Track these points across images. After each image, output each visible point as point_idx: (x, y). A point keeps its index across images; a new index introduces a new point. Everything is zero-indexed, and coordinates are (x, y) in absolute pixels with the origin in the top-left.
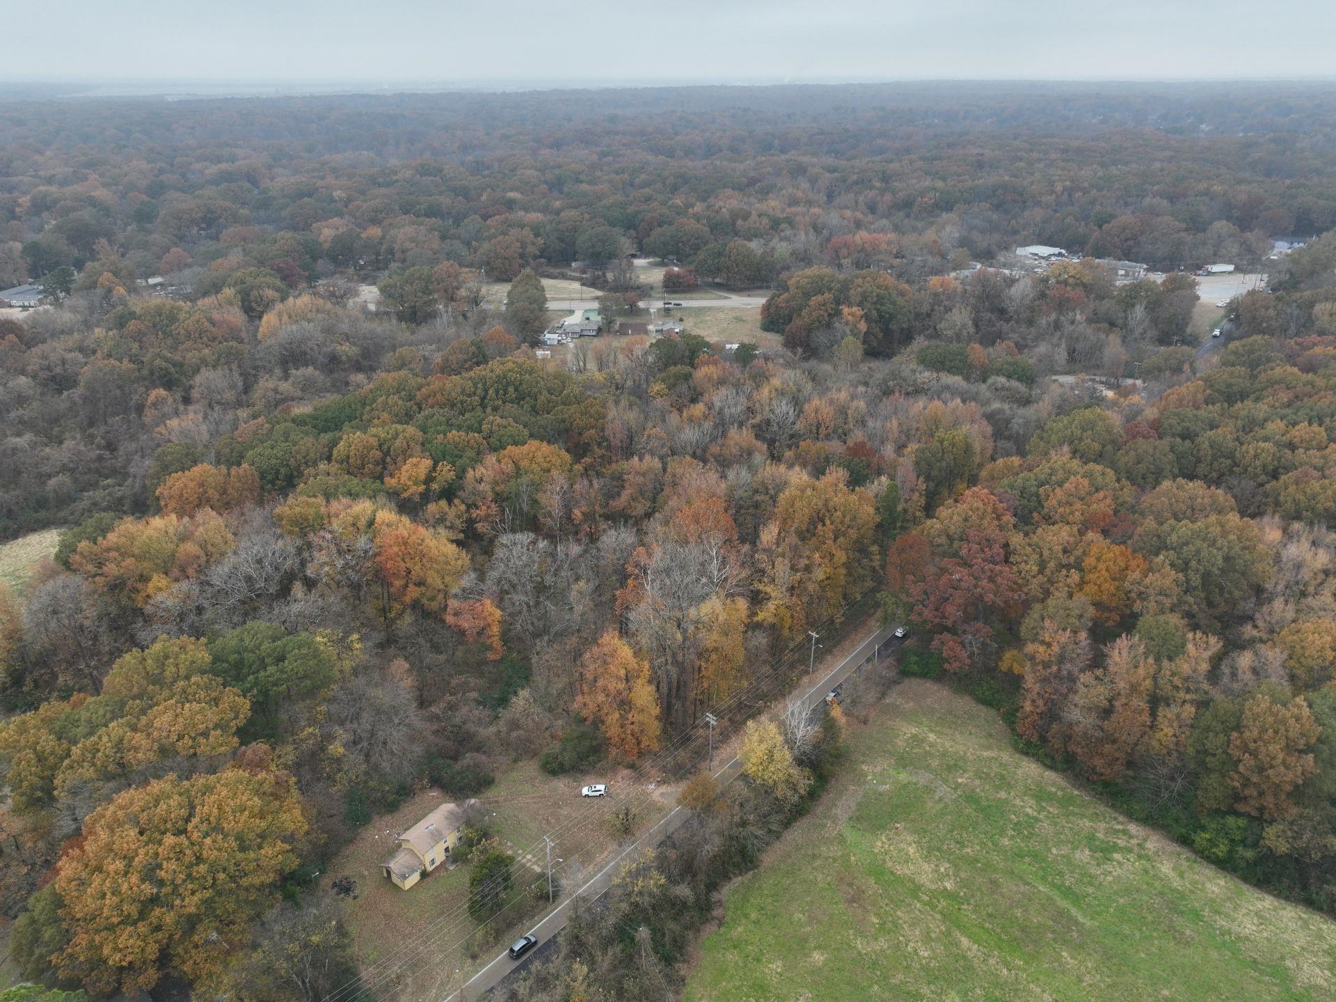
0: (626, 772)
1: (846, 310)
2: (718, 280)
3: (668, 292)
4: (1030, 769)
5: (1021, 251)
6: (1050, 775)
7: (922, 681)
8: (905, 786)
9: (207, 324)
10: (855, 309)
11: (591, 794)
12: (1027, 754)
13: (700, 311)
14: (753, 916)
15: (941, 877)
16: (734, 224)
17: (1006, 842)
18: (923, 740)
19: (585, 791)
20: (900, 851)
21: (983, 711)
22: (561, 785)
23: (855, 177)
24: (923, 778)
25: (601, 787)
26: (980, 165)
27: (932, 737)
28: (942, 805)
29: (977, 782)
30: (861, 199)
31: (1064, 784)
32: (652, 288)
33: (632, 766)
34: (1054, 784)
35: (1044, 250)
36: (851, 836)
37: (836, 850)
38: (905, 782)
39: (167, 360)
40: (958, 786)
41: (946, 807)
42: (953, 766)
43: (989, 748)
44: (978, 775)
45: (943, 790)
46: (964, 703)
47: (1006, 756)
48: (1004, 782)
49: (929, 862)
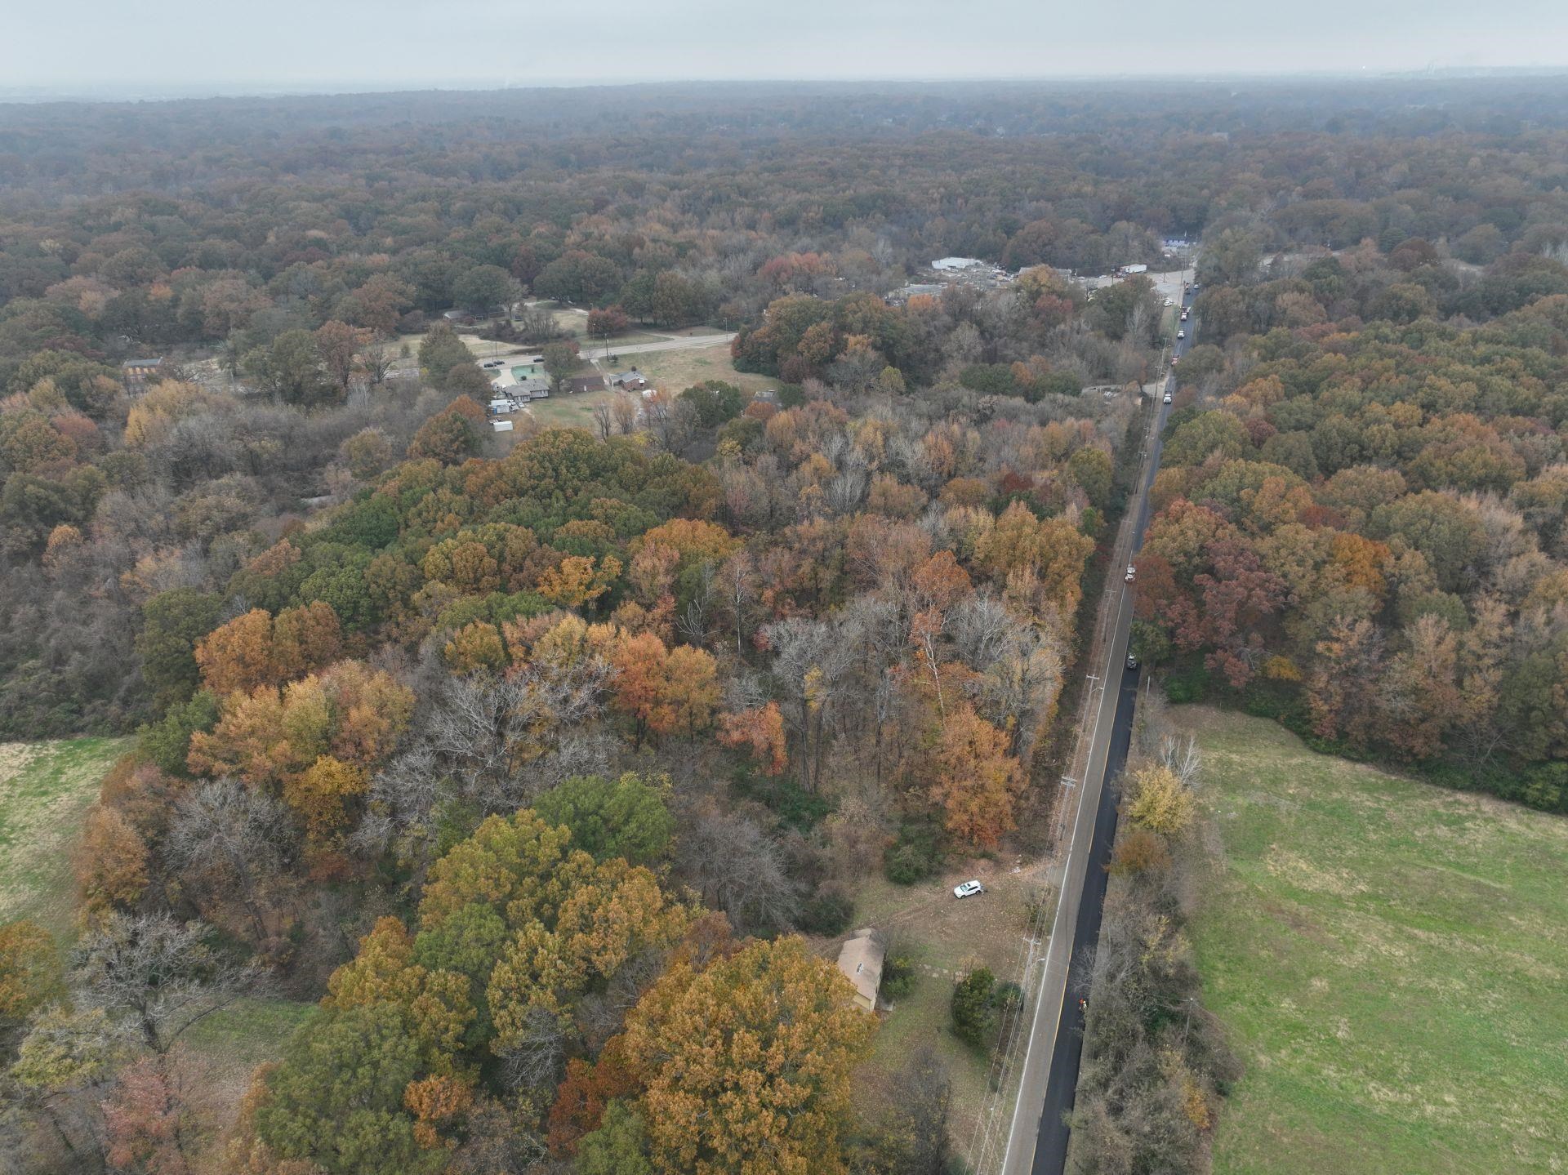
0: (983, 862)
1: (852, 339)
2: (650, 320)
3: (597, 338)
4: (1339, 767)
5: (936, 265)
6: (1361, 768)
7: (1186, 707)
8: (1249, 808)
9: (53, 431)
10: (860, 337)
11: (967, 893)
12: (1329, 753)
13: (649, 357)
14: (1220, 966)
15: (1351, 883)
16: (630, 253)
17: (1373, 837)
18: (1230, 763)
19: (959, 892)
20: (1294, 869)
21: (1262, 723)
22: (924, 893)
23: (710, 193)
24: (1258, 798)
25: (974, 883)
26: (832, 174)
27: (1235, 757)
28: (1293, 820)
29: (1306, 789)
30: (738, 217)
31: (1379, 773)
32: (574, 335)
33: (984, 855)
34: (1370, 775)
35: (960, 262)
36: (1242, 868)
37: (1238, 886)
38: (1246, 804)
39: (40, 485)
40: (1293, 798)
41: (1299, 819)
42: (1276, 780)
43: (1291, 756)
44: (1303, 783)
45: (1284, 804)
46: (1238, 720)
47: (1313, 760)
48: (1329, 784)
49: (1328, 872)
